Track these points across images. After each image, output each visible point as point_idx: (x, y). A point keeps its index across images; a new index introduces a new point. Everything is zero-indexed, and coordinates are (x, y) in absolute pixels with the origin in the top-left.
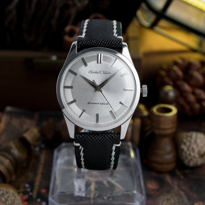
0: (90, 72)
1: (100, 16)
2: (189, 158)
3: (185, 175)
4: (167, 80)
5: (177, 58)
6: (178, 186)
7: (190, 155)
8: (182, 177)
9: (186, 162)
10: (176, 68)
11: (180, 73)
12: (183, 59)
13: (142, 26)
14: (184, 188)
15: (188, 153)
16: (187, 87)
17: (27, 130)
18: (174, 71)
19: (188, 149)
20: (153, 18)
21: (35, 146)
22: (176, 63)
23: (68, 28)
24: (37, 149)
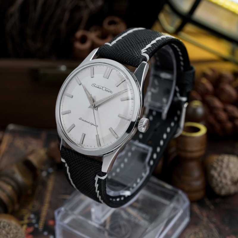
0: (93, 85)
1: (117, 19)
2: (220, 185)
3: (215, 204)
4: (194, 94)
5: (205, 68)
6: (208, 217)
7: (221, 182)
8: (212, 207)
9: (217, 190)
10: (204, 81)
11: (209, 87)
12: (213, 70)
14: (214, 219)
15: (219, 179)
16: (217, 103)
17: (32, 152)
18: (203, 84)
19: (219, 175)
20: (177, 22)
21: (42, 171)
22: (204, 75)
23: (79, 34)
24: (44, 174)
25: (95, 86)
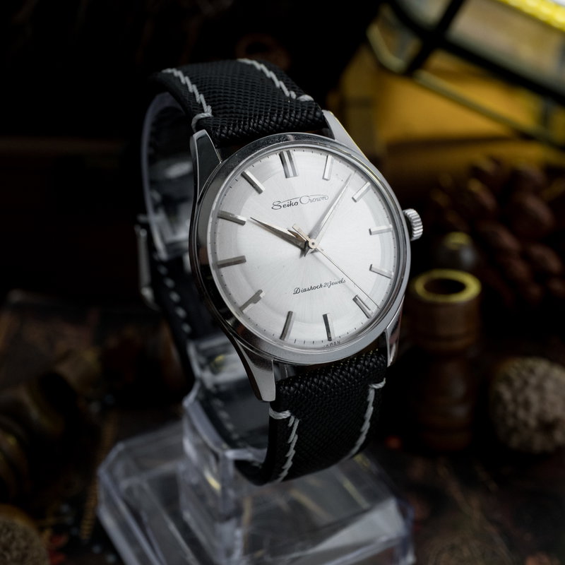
0: (275, 207)
4: (452, 218)
5: (478, 157)
6: (483, 510)
8: (493, 486)
10: (476, 186)
11: (487, 200)
12: (496, 161)
13: (382, 68)
14: (497, 516)
16: (507, 240)
17: (66, 356)
18: (472, 194)
20: (412, 45)
21: (89, 400)
22: (476, 172)
24: (95, 408)
25: (282, 205)
